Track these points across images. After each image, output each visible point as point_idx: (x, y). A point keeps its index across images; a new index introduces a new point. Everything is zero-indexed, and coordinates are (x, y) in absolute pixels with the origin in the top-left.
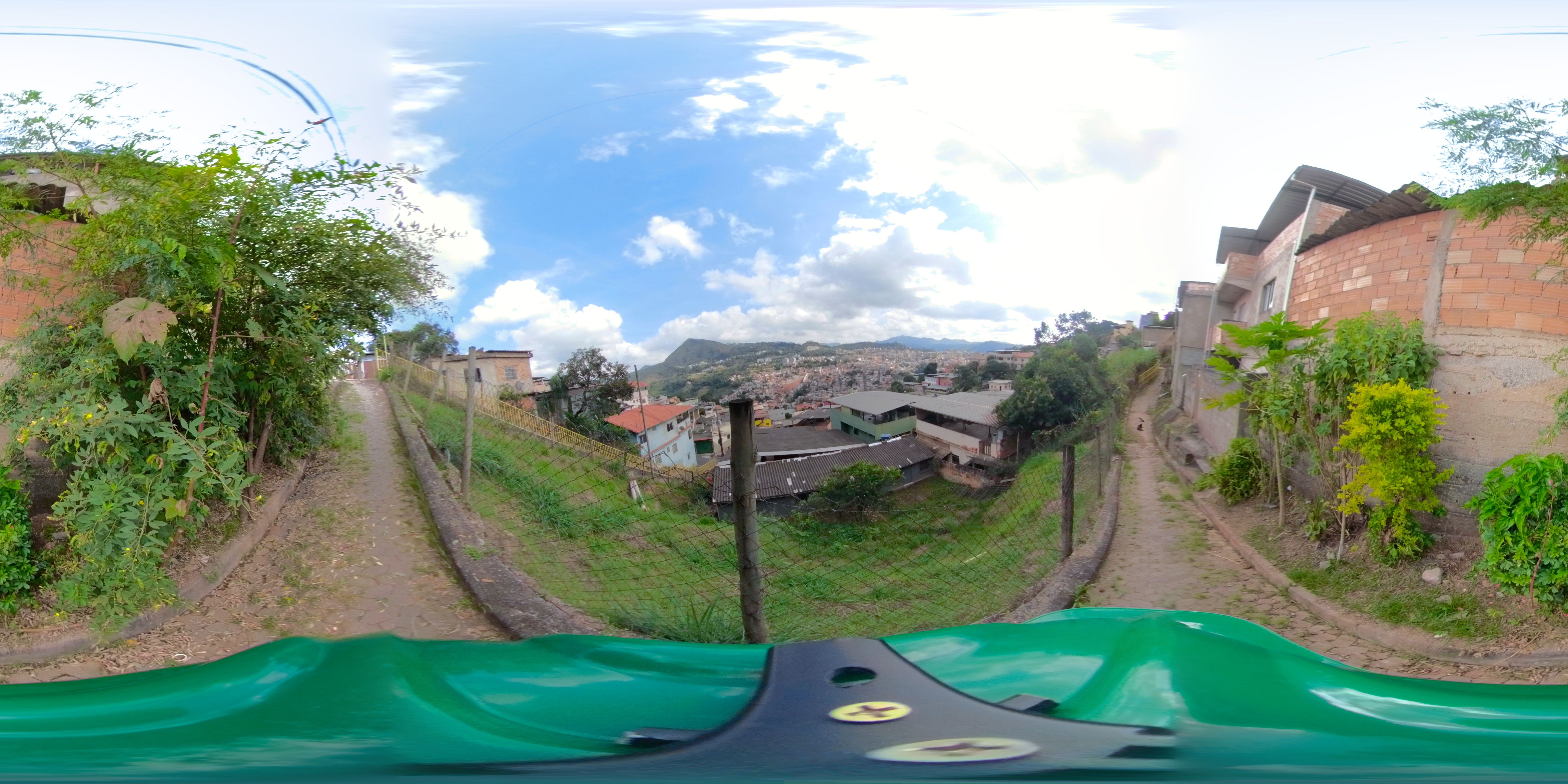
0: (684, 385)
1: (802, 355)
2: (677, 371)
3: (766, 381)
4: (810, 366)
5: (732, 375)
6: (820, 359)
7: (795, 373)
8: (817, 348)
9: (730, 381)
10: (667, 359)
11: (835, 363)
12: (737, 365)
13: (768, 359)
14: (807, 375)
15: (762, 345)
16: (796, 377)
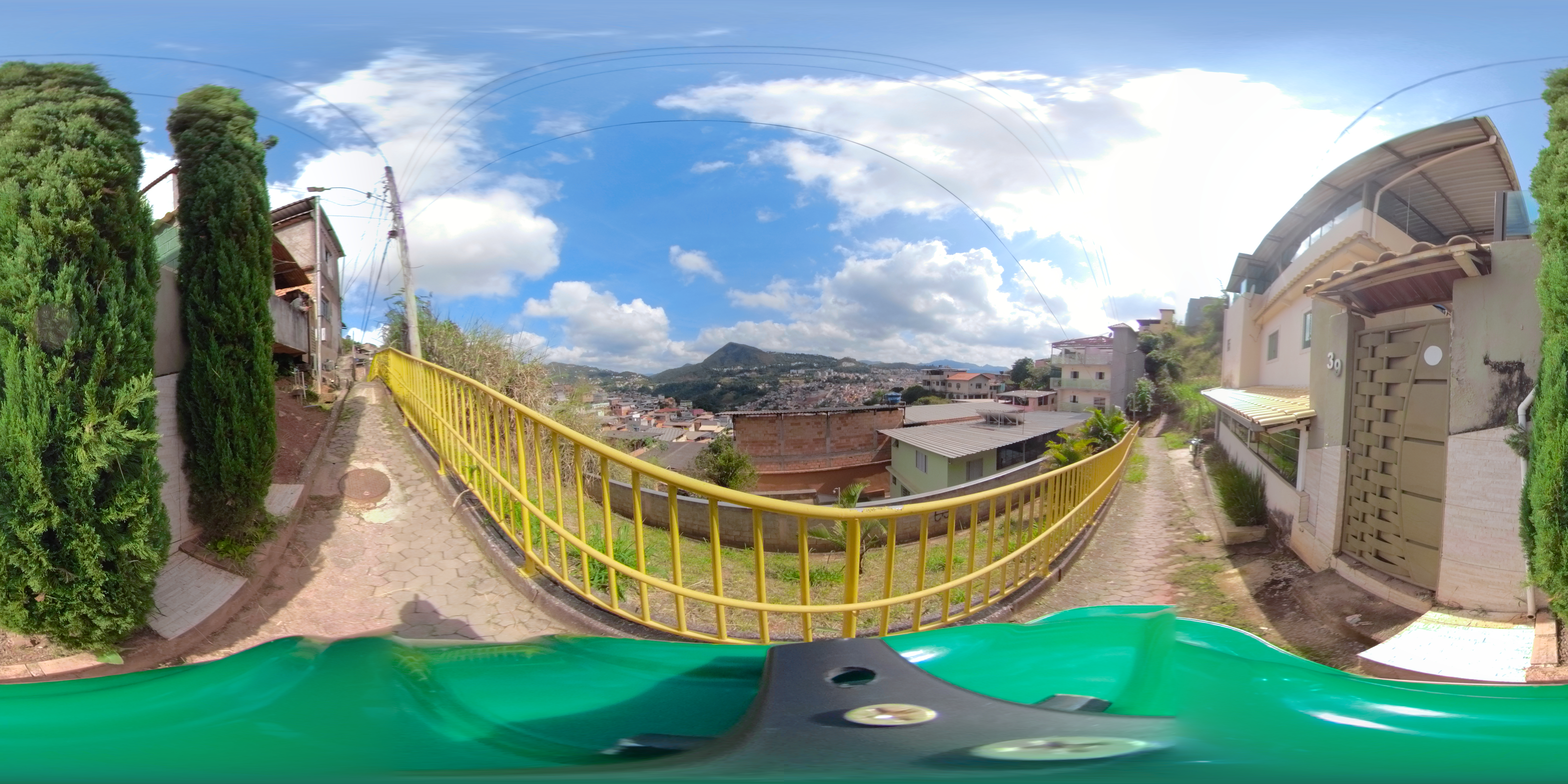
0: (714, 386)
1: (836, 370)
2: (712, 372)
3: (791, 393)
4: (838, 382)
5: (760, 383)
6: (851, 376)
7: (821, 388)
8: (853, 364)
9: (757, 389)
10: (706, 360)
11: (864, 381)
12: (770, 373)
13: (802, 371)
14: (832, 390)
15: (802, 356)
16: (822, 392)
